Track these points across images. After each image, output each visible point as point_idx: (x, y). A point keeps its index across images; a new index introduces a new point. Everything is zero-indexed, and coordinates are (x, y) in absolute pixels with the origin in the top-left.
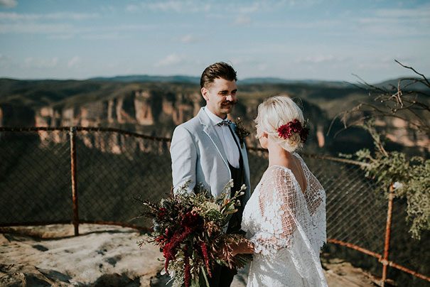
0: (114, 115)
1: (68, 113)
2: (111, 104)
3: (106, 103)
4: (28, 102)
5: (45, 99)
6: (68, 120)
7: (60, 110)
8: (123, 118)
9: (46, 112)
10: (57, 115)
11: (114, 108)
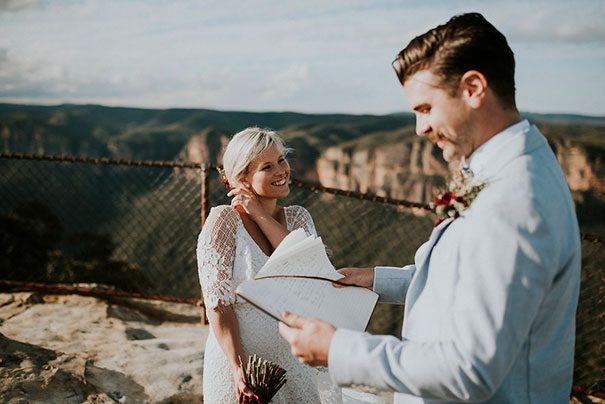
0: (420, 163)
1: (360, 157)
2: (416, 147)
3: (410, 146)
4: (313, 141)
5: (333, 137)
6: (359, 166)
7: (350, 152)
8: (431, 167)
9: (334, 153)
10: (346, 159)
11: (420, 152)
